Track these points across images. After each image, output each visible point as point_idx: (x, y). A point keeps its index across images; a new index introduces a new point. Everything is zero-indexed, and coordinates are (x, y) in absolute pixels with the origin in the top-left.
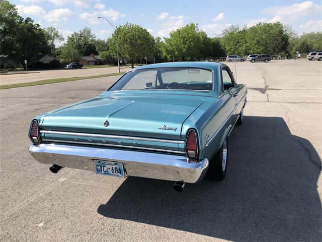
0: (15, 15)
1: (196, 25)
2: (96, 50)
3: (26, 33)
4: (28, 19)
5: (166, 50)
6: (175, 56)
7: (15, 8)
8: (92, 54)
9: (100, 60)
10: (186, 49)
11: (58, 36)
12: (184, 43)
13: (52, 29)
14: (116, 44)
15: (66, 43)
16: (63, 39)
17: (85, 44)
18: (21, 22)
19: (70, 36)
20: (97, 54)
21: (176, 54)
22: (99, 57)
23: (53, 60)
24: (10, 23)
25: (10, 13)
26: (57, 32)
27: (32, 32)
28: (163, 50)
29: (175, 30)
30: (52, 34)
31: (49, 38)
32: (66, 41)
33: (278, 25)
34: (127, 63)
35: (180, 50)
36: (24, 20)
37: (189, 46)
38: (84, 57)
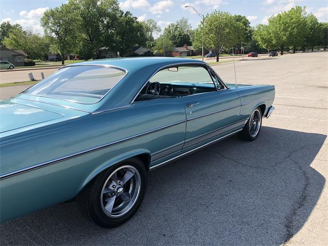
0: (117, 10)
1: (302, 8)
2: (190, 41)
3: (125, 27)
4: (128, 13)
5: (263, 39)
6: (273, 46)
7: (117, 3)
8: (185, 45)
9: (193, 51)
10: (287, 37)
11: (156, 28)
12: (285, 30)
13: (151, 21)
14: (202, 34)
15: (162, 34)
16: (160, 31)
17: (180, 35)
18: (121, 16)
19: (167, 27)
20: (190, 44)
21: (274, 42)
22: (191, 48)
23: (147, 51)
24: (112, 17)
25: (113, 8)
26: (156, 23)
27: (130, 25)
28: (259, 38)
29: (276, 15)
30: (151, 26)
31: (148, 30)
32: (162, 33)
34: (221, 53)
35: (278, 38)
36: (124, 14)
37: (291, 34)
38: (177, 48)
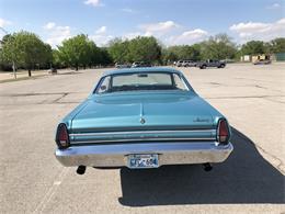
1: (86, 36)
10: (79, 57)
33: (152, 38)
37: (82, 54)
